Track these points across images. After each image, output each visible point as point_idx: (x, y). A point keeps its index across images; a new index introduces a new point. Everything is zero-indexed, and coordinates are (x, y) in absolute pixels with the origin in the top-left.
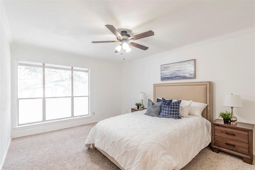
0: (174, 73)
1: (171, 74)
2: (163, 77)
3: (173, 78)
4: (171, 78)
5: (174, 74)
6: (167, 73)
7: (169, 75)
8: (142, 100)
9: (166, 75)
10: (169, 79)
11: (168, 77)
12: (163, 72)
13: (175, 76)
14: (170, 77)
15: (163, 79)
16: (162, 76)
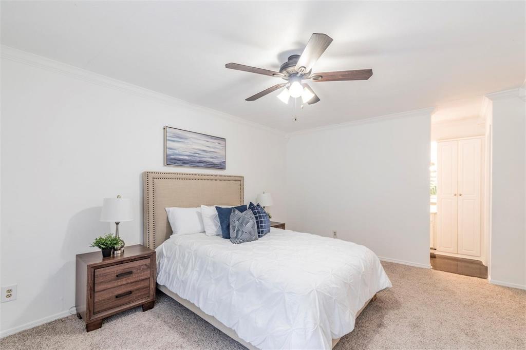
0: (197, 153)
1: (191, 154)
2: (172, 157)
3: (194, 162)
4: (192, 162)
5: (197, 155)
6: (182, 149)
7: (186, 156)
8: (117, 224)
9: (181, 154)
10: (187, 163)
11: (185, 160)
12: (170, 144)
13: (199, 159)
14: (188, 160)
15: (171, 161)
16: (170, 155)
